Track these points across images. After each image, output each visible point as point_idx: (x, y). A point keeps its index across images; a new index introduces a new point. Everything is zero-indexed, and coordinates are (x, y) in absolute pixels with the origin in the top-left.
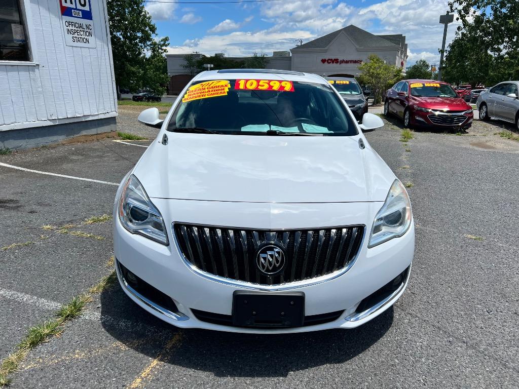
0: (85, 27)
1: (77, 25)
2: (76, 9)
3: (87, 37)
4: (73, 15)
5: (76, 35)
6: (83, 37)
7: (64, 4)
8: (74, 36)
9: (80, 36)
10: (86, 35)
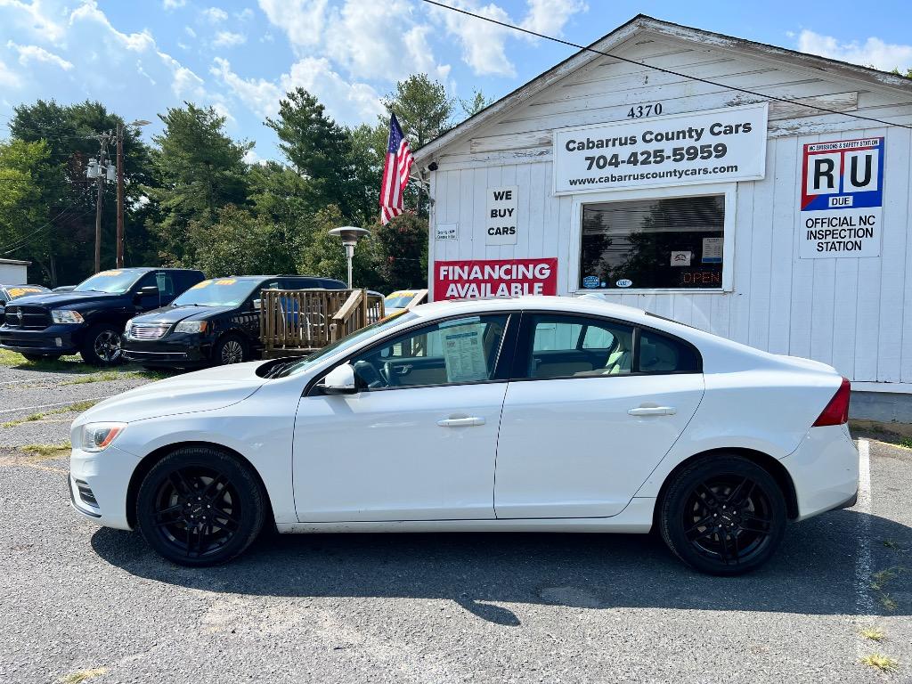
0: (856, 221)
1: (835, 222)
2: (841, 193)
3: (858, 240)
4: (830, 205)
5: (829, 238)
6: (846, 240)
7: (811, 191)
8: (823, 241)
9: (840, 240)
10: (856, 234)
